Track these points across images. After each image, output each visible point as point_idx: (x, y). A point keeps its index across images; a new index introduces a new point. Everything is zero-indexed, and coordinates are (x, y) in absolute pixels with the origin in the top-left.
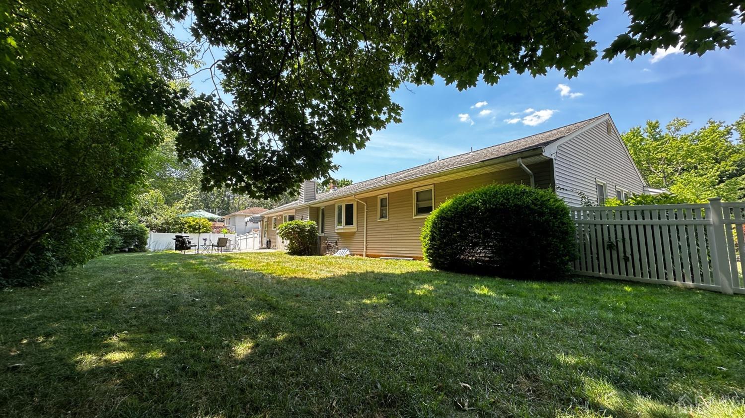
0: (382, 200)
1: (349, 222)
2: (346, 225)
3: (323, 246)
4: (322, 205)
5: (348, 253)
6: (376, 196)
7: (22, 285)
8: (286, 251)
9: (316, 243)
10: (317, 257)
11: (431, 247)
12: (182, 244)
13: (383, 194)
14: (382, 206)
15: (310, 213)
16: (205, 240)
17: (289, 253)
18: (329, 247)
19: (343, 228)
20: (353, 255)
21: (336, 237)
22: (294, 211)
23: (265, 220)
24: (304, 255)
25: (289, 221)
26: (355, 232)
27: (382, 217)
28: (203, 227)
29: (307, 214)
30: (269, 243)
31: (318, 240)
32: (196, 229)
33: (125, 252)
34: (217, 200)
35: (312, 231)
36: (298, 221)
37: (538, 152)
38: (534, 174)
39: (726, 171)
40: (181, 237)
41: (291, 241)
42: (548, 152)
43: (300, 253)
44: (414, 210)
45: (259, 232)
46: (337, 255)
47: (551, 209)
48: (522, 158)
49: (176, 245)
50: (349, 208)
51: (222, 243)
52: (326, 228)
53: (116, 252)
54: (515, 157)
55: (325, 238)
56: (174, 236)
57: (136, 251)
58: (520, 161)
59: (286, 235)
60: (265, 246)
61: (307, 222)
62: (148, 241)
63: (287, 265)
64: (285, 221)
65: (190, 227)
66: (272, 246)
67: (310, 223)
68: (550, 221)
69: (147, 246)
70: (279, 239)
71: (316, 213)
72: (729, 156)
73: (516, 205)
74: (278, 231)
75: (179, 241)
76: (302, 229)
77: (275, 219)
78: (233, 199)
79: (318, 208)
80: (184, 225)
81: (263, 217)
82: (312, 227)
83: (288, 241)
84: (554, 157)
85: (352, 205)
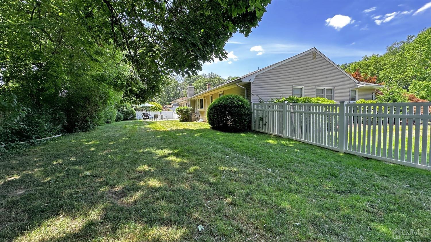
2: (201, 108)
3: (193, 118)
4: (195, 99)
5: (202, 120)
7: (83, 131)
13: (211, 94)
14: (211, 100)
15: (191, 103)
17: (180, 121)
18: (196, 118)
20: (204, 121)
21: (199, 113)
22: (186, 101)
26: (204, 111)
32: (155, 109)
33: (128, 120)
37: (241, 80)
38: (247, 88)
42: (246, 81)
46: (199, 121)
48: (238, 82)
50: (202, 100)
51: (156, 117)
52: (197, 110)
53: (122, 121)
54: (236, 82)
57: (132, 120)
62: (136, 115)
67: (190, 108)
69: (136, 118)
79: (193, 100)
84: (251, 81)
85: (203, 99)
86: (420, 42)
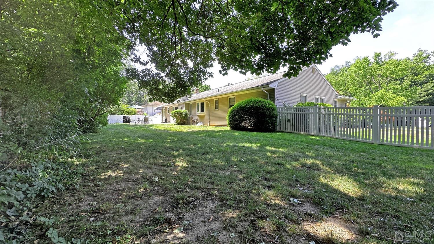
0: (216, 101)
1: (202, 110)
2: (201, 112)
3: (191, 121)
4: (191, 103)
5: (202, 124)
6: (214, 99)
8: (174, 124)
9: (188, 120)
10: (189, 126)
11: (230, 121)
12: (126, 120)
13: (216, 98)
14: (216, 104)
15: (185, 106)
16: (138, 118)
17: (176, 124)
18: (194, 122)
19: (199, 113)
20: (204, 125)
21: (197, 117)
22: (178, 104)
23: (164, 109)
24: (183, 125)
25: (176, 110)
26: (205, 115)
27: (216, 108)
28: (133, 112)
29: (184, 106)
30: (166, 120)
31: (189, 119)
32: (129, 113)
34: (135, 96)
35: (186, 114)
36: (180, 110)
37: (268, 86)
38: (269, 93)
39: (420, 81)
40: (126, 117)
41: (177, 119)
42: (271, 86)
43: (181, 124)
44: (228, 106)
45: (161, 115)
46: (197, 125)
47: (267, 108)
49: (124, 121)
50: (202, 104)
51: (146, 120)
52: (193, 113)
54: (261, 87)
55: (192, 118)
56: (122, 116)
58: (262, 89)
59: (174, 116)
60: (164, 121)
61: (184, 110)
63: (175, 128)
64: (174, 110)
65: (126, 112)
66: (168, 121)
67: (185, 111)
68: (266, 112)
70: (171, 118)
71: (188, 106)
72: (424, 72)
73: (256, 106)
74: (171, 115)
75: (125, 119)
76: (182, 114)
77: (169, 108)
78: (143, 95)
79: (189, 104)
80: (123, 111)
81: (163, 107)
82: (186, 113)
83: (176, 119)
84: (276, 87)
85: (204, 103)
86: (358, 67)
